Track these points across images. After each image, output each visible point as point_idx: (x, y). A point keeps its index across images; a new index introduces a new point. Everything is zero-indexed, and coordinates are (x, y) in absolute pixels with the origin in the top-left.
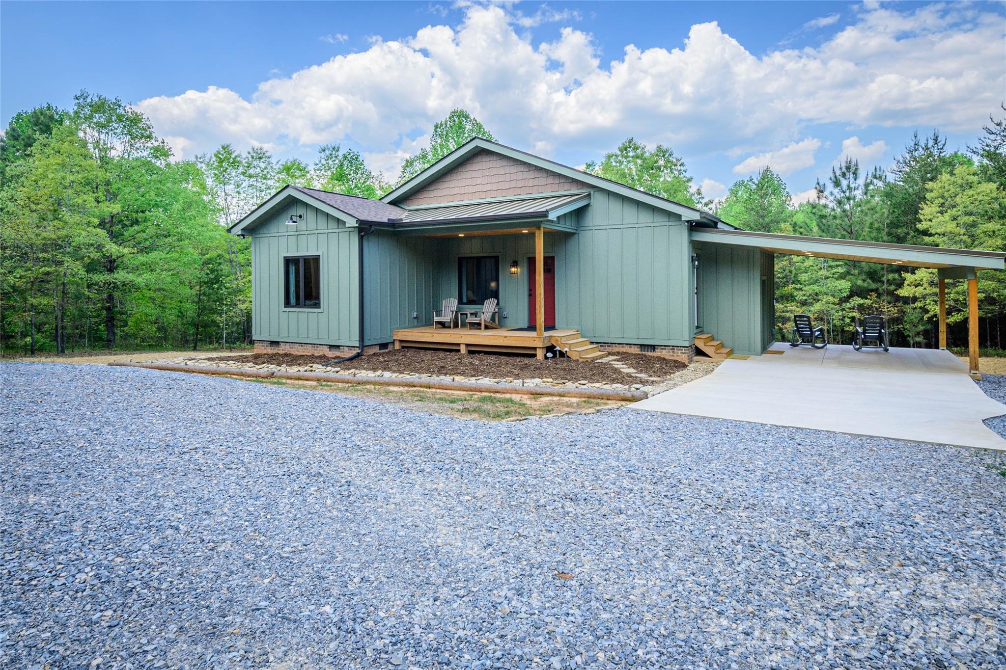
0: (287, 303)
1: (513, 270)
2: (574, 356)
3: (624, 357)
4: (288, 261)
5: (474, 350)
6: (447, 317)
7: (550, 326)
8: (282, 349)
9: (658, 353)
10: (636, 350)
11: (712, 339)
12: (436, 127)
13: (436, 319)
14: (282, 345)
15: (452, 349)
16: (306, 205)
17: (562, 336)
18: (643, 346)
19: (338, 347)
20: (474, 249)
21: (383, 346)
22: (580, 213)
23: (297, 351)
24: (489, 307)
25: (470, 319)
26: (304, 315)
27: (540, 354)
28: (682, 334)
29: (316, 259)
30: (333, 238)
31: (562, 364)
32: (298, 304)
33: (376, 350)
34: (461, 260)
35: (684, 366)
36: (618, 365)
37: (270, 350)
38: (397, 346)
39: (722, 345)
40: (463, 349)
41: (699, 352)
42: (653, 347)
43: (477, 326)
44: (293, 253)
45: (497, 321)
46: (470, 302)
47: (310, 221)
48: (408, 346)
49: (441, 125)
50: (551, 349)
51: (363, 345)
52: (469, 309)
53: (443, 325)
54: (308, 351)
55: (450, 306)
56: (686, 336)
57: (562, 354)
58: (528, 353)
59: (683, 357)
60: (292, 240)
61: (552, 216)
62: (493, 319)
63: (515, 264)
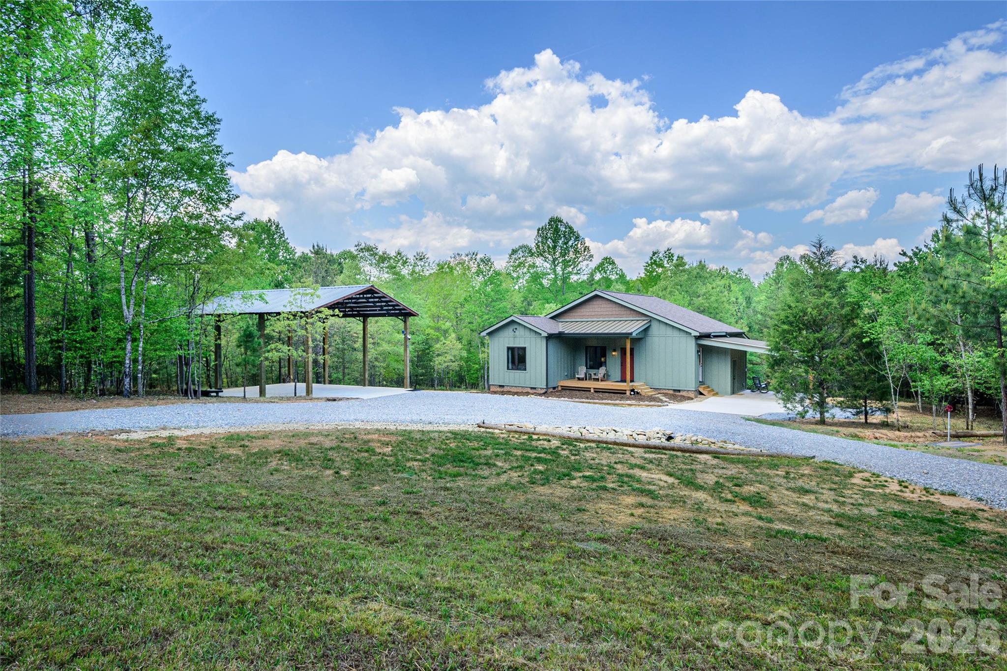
0: (508, 368)
1: (614, 353)
2: (643, 394)
3: (665, 395)
4: (509, 348)
5: (597, 391)
6: (582, 376)
7: (632, 381)
8: (505, 389)
9: (681, 393)
10: (671, 392)
11: (708, 387)
12: (539, 230)
13: (577, 376)
14: (506, 387)
15: (587, 390)
16: (519, 324)
17: (638, 385)
18: (674, 390)
19: (535, 388)
20: (594, 343)
21: (554, 388)
22: (646, 330)
23: (514, 390)
24: (602, 371)
25: (593, 377)
26: (518, 373)
27: (628, 393)
28: (692, 385)
29: (524, 349)
30: (533, 339)
31: (638, 397)
32: (512, 369)
33: (551, 390)
34: (587, 347)
35: (692, 399)
36: (661, 398)
37: (499, 389)
38: (560, 388)
39: (713, 390)
40: (592, 391)
41: (701, 394)
42: (679, 391)
43: (597, 380)
44: (511, 345)
45: (606, 377)
46: (592, 367)
47: (520, 331)
48: (564, 388)
49: (542, 228)
50: (633, 390)
51: (547, 388)
52: (592, 372)
53: (579, 379)
54: (520, 390)
55: (582, 371)
56: (694, 386)
57: (638, 393)
58: (622, 393)
59: (692, 395)
60: (512, 339)
61: (634, 334)
62: (604, 376)
63: (615, 351)
